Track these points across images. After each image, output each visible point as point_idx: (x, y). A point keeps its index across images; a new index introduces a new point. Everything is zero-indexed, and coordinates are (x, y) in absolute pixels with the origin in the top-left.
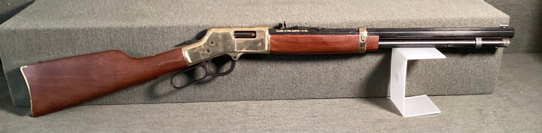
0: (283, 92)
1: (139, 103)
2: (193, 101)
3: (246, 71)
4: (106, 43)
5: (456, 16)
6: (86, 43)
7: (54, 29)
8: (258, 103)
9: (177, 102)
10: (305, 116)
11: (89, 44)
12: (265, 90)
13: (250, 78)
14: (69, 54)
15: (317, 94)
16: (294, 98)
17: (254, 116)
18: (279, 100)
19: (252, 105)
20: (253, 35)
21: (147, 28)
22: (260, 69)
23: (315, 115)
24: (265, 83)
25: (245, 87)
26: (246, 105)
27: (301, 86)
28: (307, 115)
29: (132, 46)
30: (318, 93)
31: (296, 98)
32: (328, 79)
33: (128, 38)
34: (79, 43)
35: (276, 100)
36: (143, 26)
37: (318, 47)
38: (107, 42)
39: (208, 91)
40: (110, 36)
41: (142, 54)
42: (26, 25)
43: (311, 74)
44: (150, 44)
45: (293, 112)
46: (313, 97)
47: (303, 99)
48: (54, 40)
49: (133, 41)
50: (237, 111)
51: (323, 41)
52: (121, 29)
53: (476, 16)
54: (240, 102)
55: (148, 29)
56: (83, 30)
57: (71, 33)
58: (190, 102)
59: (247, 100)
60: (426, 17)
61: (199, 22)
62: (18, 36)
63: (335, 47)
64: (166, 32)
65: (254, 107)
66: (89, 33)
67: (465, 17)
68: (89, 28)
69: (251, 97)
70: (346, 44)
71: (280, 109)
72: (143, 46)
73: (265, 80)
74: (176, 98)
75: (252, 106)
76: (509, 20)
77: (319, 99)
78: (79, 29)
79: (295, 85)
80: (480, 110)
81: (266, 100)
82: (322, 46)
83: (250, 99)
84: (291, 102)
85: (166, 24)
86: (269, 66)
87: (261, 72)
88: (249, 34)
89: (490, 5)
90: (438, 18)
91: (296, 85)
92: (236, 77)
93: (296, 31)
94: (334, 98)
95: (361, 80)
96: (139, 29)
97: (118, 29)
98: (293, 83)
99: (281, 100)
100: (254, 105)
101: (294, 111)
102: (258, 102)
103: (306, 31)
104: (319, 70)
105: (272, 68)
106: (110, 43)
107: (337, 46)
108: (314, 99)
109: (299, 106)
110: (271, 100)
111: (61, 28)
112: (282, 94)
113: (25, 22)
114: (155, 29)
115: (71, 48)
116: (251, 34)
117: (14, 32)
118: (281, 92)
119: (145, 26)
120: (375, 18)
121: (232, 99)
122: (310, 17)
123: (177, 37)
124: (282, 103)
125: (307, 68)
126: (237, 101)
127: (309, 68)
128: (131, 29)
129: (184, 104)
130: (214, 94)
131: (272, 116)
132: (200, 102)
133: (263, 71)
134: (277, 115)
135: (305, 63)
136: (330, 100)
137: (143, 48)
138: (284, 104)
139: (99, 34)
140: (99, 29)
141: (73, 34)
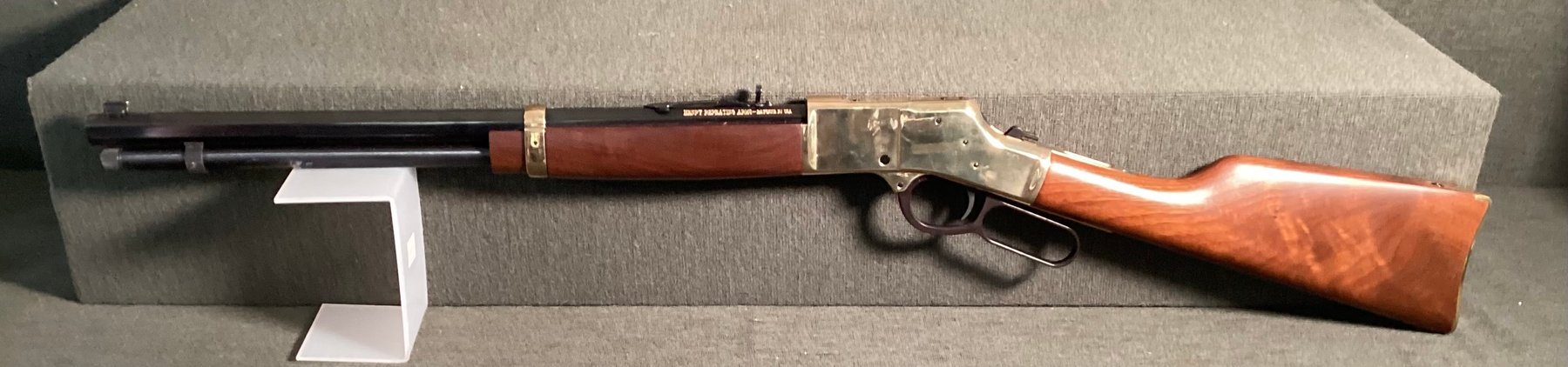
0: (851, 284)
1: (441, 303)
2: (595, 303)
5: (1351, 87)
7: (204, 86)
8: (780, 313)
9: (549, 305)
10: (914, 355)
13: (760, 243)
16: (881, 301)
17: (771, 352)
18: (837, 305)
19: (761, 320)
21: (473, 91)
23: (942, 353)
25: (743, 268)
26: (745, 318)
28: (919, 353)
35: (828, 305)
36: (462, 87)
39: (638, 275)
42: (121, 72)
45: (880, 344)
46: (936, 302)
47: (908, 306)
50: (721, 336)
52: (398, 91)
53: (1406, 89)
54: (728, 308)
55: (475, 96)
56: (288, 91)
58: (584, 305)
59: (748, 304)
60: (1267, 85)
61: (621, 78)
62: (98, 104)
65: (769, 325)
67: (1376, 91)
68: (306, 87)
69: (759, 297)
71: (844, 335)
73: (804, 251)
74: (548, 292)
75: (763, 323)
76: (1497, 105)
77: (951, 306)
78: (276, 89)
80: (1407, 354)
81: (803, 305)
83: (756, 300)
84: (873, 314)
85: (525, 81)
89: (1444, 56)
90: (1299, 90)
92: (720, 239)
96: (449, 95)
97: (389, 91)
99: (843, 308)
100: (769, 319)
101: (883, 340)
102: (780, 311)
105: (825, 217)
108: (938, 305)
109: (896, 326)
110: (814, 305)
111: (223, 85)
113: (116, 61)
114: (495, 96)
117: (87, 91)
118: (847, 284)
119: (466, 88)
120: (1121, 83)
122: (937, 75)
124: (848, 317)
126: (721, 304)
128: (426, 96)
129: (567, 310)
130: (656, 286)
131: (821, 356)
132: (612, 305)
133: (798, 223)
134: (836, 352)
136: (983, 310)
138: (854, 319)
140: (334, 89)
141: (258, 102)
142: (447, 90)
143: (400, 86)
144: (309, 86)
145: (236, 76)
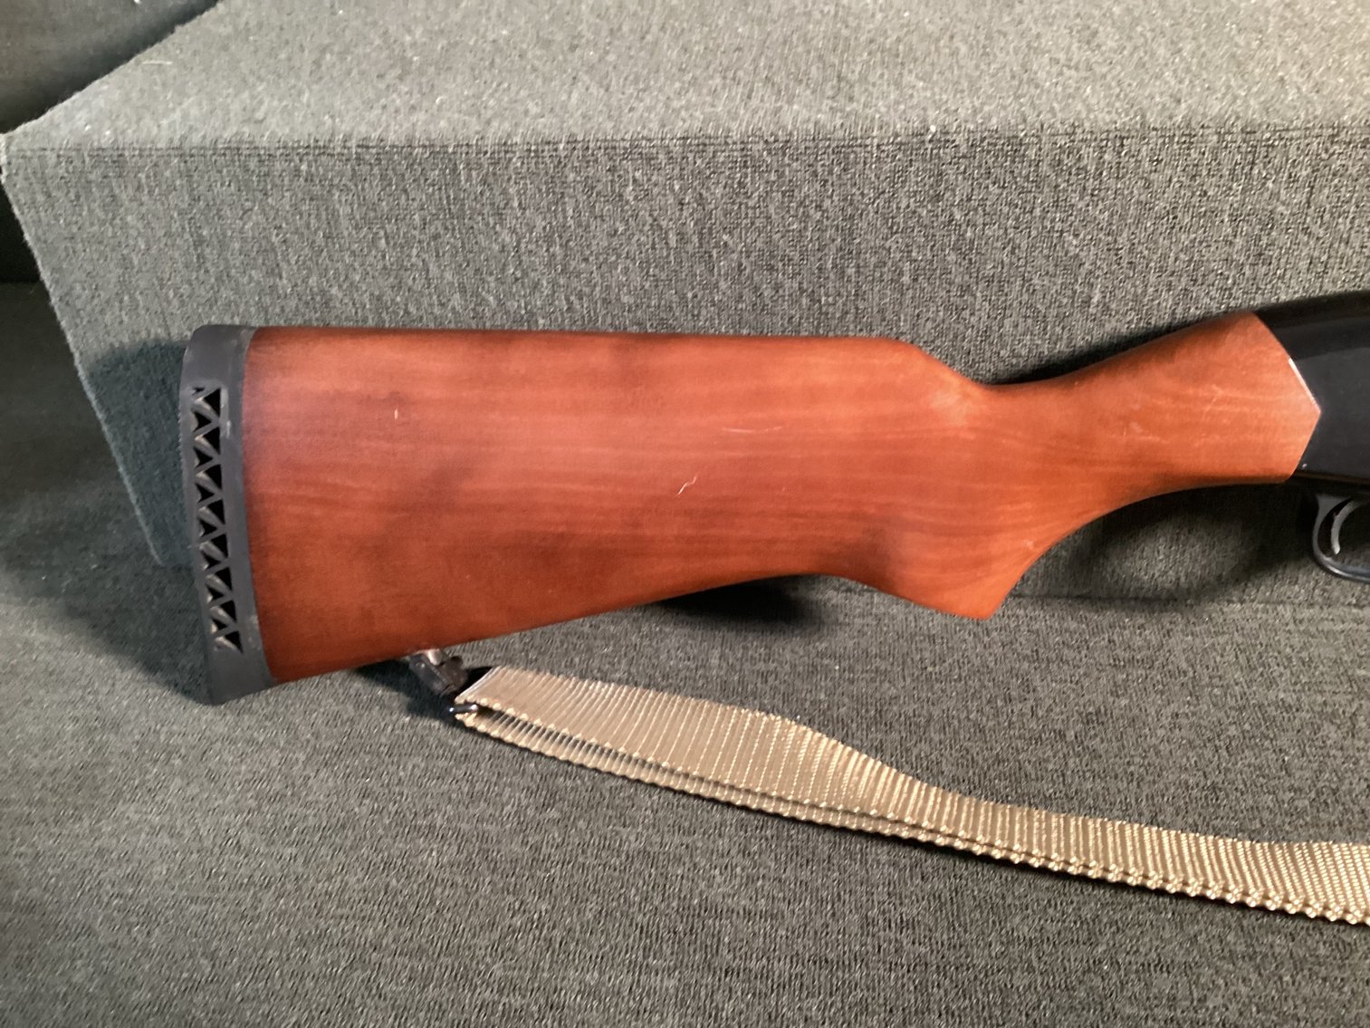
4: (673, 243)
6: (550, 242)
7: (353, 143)
11: (565, 246)
14: (442, 305)
21: (959, 139)
29: (835, 266)
33: (819, 207)
34: (506, 237)
36: (933, 129)
38: (682, 236)
40: (700, 200)
41: (889, 315)
42: (185, 117)
44: (956, 249)
48: (351, 217)
49: (850, 234)
52: (783, 147)
55: (963, 149)
56: (534, 153)
57: (455, 169)
62: (139, 188)
64: (1092, 168)
66: (572, 176)
68: (572, 141)
72: (907, 266)
78: (506, 146)
96: (901, 146)
97: (761, 145)
106: (695, 239)
111: (391, 138)
113: (182, 93)
114: (1015, 148)
115: (459, 270)
117: (115, 161)
123: (1160, 206)
128: (845, 152)
137: (906, 279)
139: (635, 181)
140: (634, 145)
141: (469, 178)
142: (897, 135)
143: (784, 128)
144: (580, 138)
145: (420, 117)
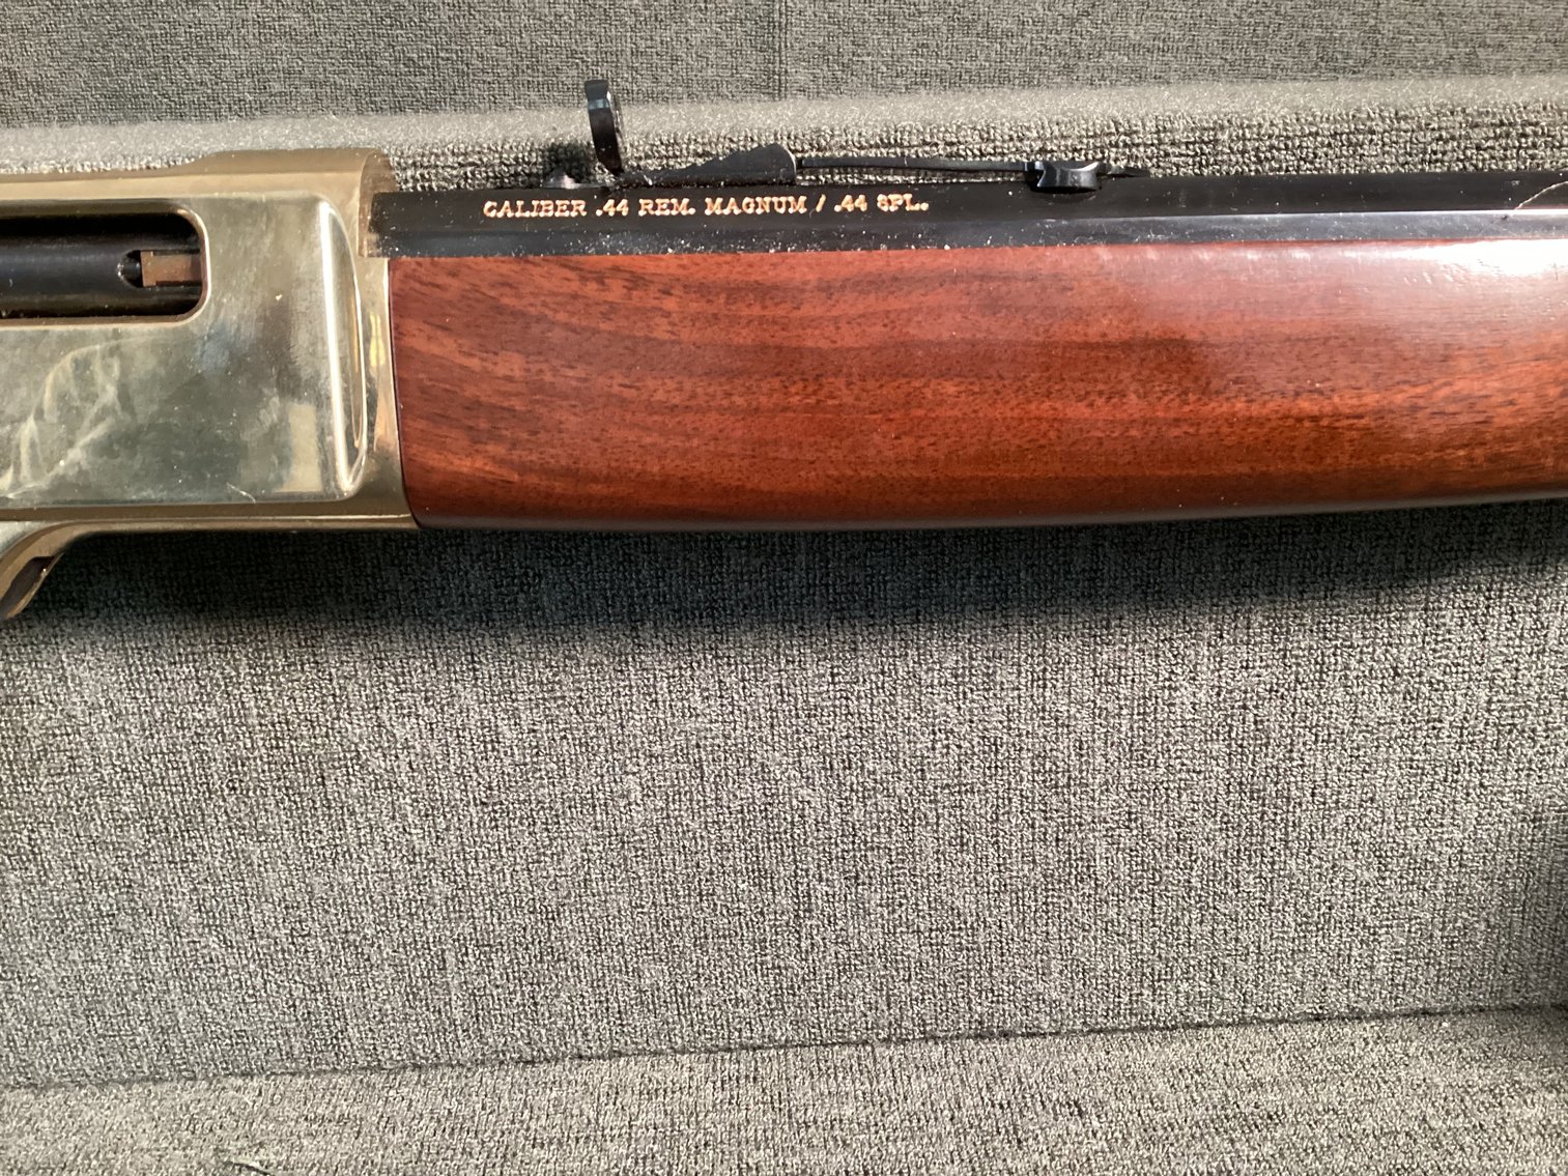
3: (203, 759)
12: (450, 958)
15: (1040, 987)
20: (160, 266)
22: (357, 729)
24: (448, 890)
27: (861, 910)
30: (1045, 973)
31: (804, 1033)
32: (1162, 832)
37: (1072, 411)
43: (971, 777)
51: (1151, 327)
63: (1306, 405)
70: (1465, 365)
79: (785, 902)
82: (1134, 405)
86: (468, 697)
87: (378, 763)
88: (110, 259)
91: (804, 905)
93: (757, 205)
94: (1219, 1024)
95: (1528, 829)
98: (761, 877)
103: (889, 203)
104: (1062, 724)
107: (1345, 401)
112: (646, 1001)
116: (135, 256)
121: (89, 1060)
125: (918, 706)
127: (941, 705)
135: (893, 644)
